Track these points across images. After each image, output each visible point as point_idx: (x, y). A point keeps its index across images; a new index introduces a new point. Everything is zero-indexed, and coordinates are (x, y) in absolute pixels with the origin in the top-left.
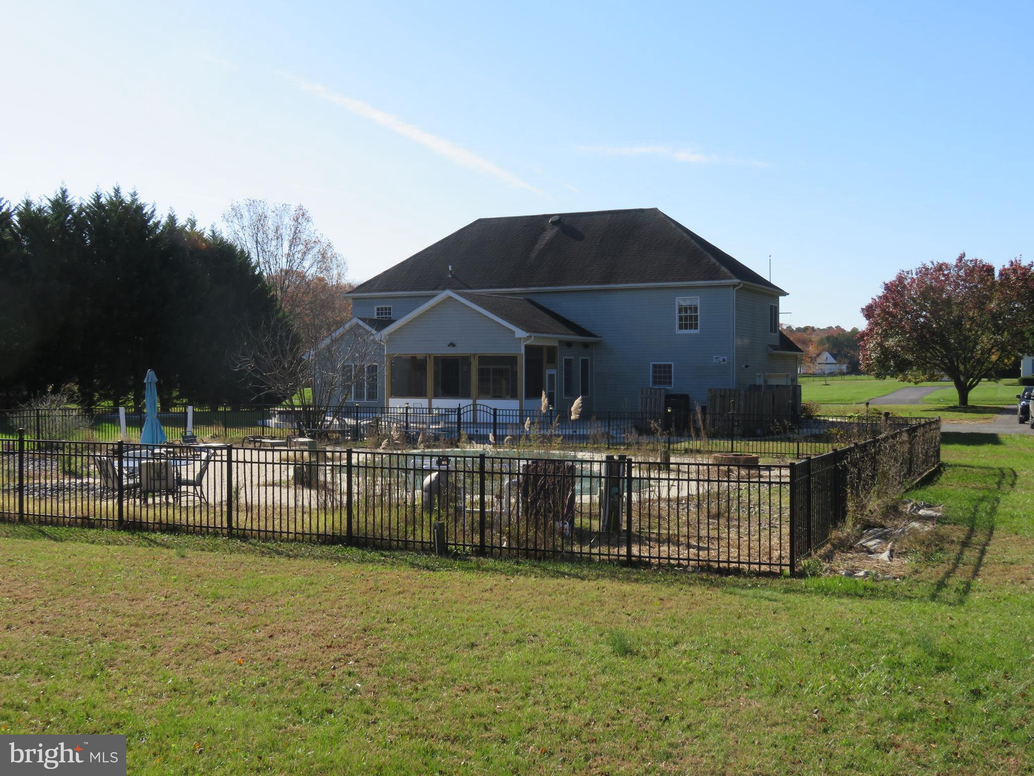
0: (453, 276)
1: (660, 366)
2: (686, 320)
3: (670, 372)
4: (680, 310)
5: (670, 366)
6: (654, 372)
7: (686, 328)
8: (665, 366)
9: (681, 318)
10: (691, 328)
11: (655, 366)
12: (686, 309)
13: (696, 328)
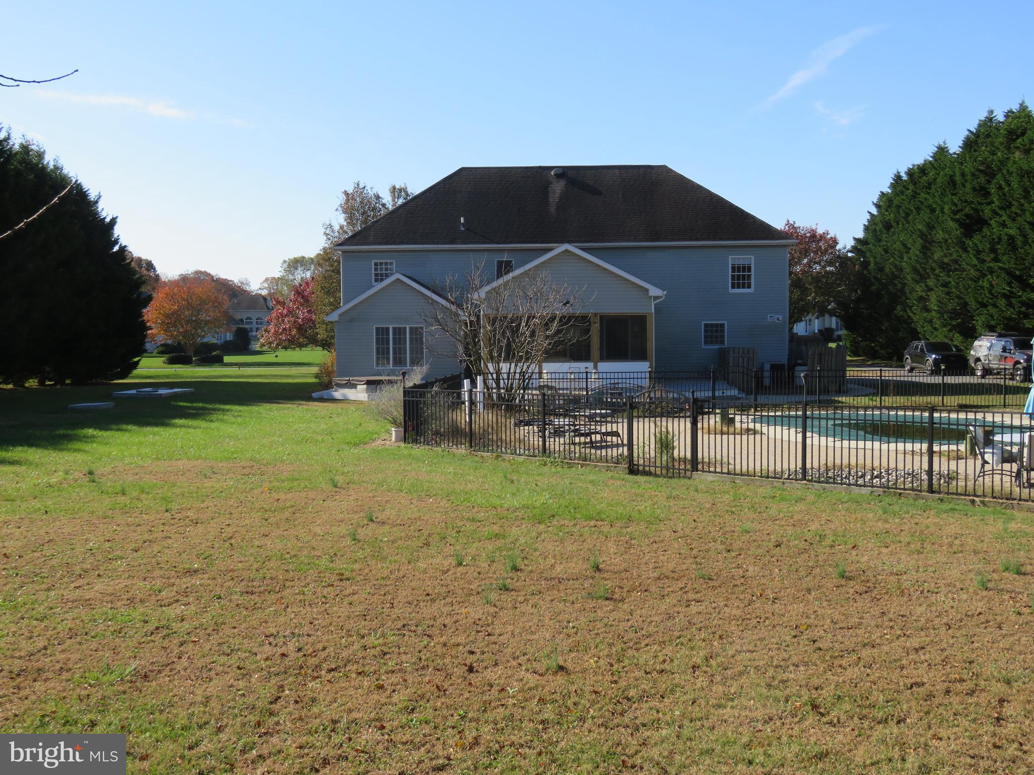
0: (467, 229)
1: (712, 325)
2: (738, 279)
3: (723, 331)
4: (733, 269)
5: (722, 325)
6: (706, 331)
7: (739, 287)
8: (717, 325)
9: (733, 277)
10: (743, 287)
11: (706, 325)
12: (739, 268)
13: (749, 287)
